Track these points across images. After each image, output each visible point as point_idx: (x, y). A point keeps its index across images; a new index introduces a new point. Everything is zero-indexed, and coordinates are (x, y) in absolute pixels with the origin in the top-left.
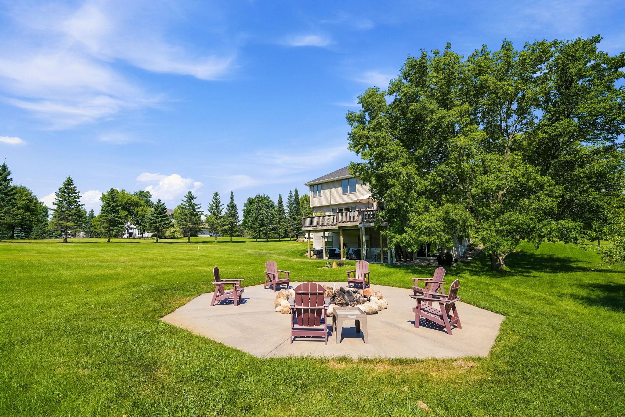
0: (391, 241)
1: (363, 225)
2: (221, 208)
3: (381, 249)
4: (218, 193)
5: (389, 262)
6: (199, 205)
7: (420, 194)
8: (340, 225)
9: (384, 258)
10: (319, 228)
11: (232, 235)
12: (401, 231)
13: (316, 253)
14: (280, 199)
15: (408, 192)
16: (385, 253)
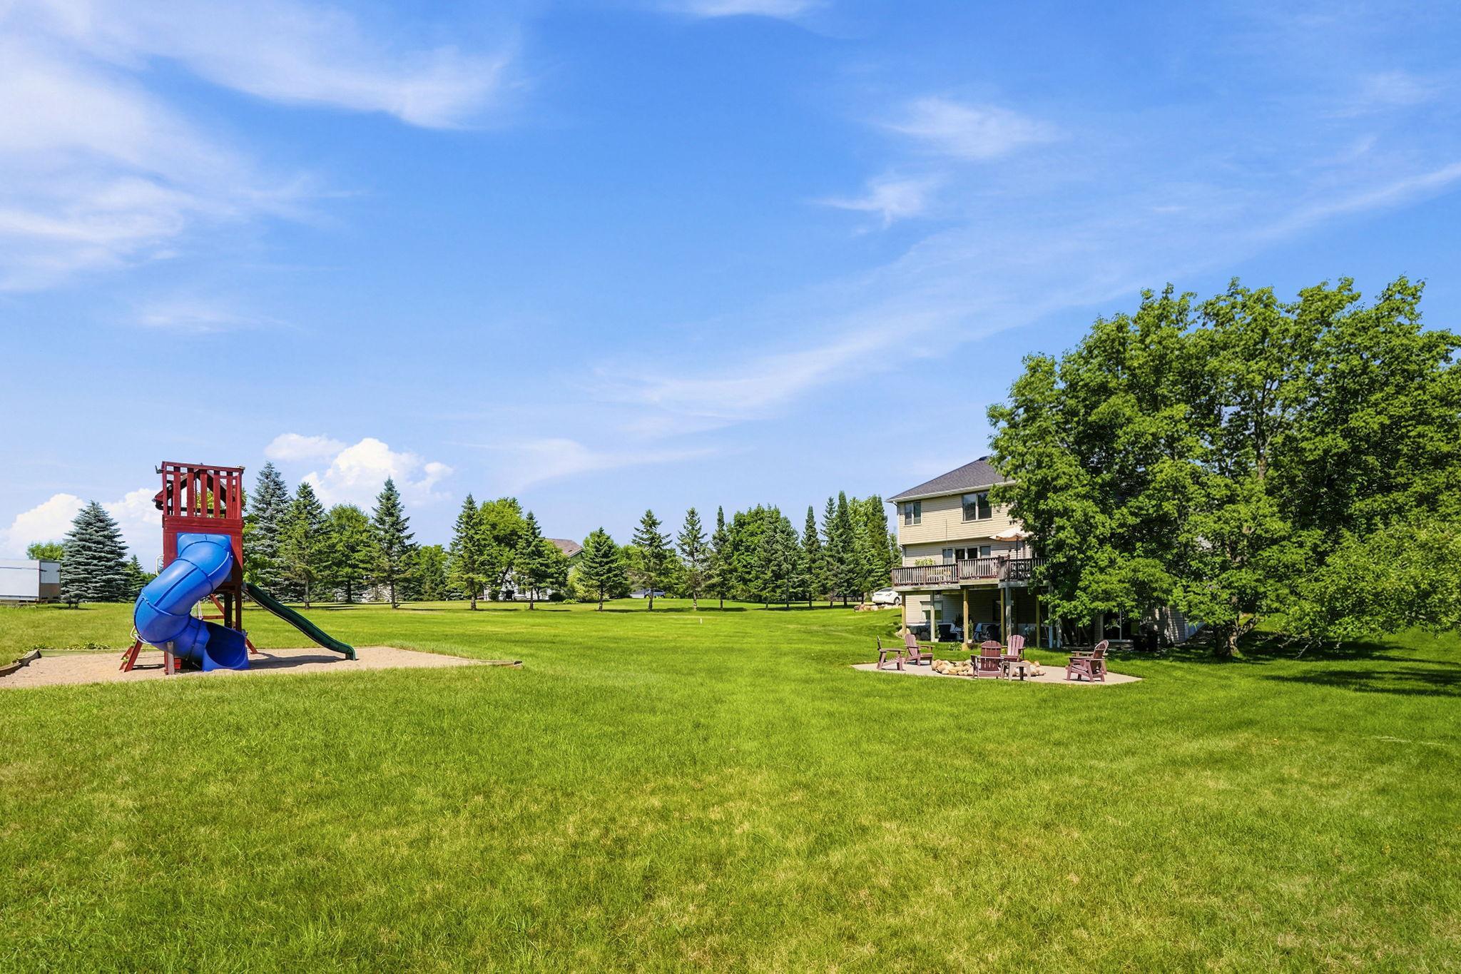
0: (1054, 612)
1: (1008, 585)
2: (702, 541)
3: (1037, 625)
4: (696, 511)
5: (1051, 646)
6: (667, 536)
7: (1102, 542)
8: (963, 582)
9: (1041, 640)
10: (925, 587)
11: (723, 597)
12: (1070, 597)
13: (915, 632)
14: (811, 516)
15: (1084, 539)
16: (1043, 632)
